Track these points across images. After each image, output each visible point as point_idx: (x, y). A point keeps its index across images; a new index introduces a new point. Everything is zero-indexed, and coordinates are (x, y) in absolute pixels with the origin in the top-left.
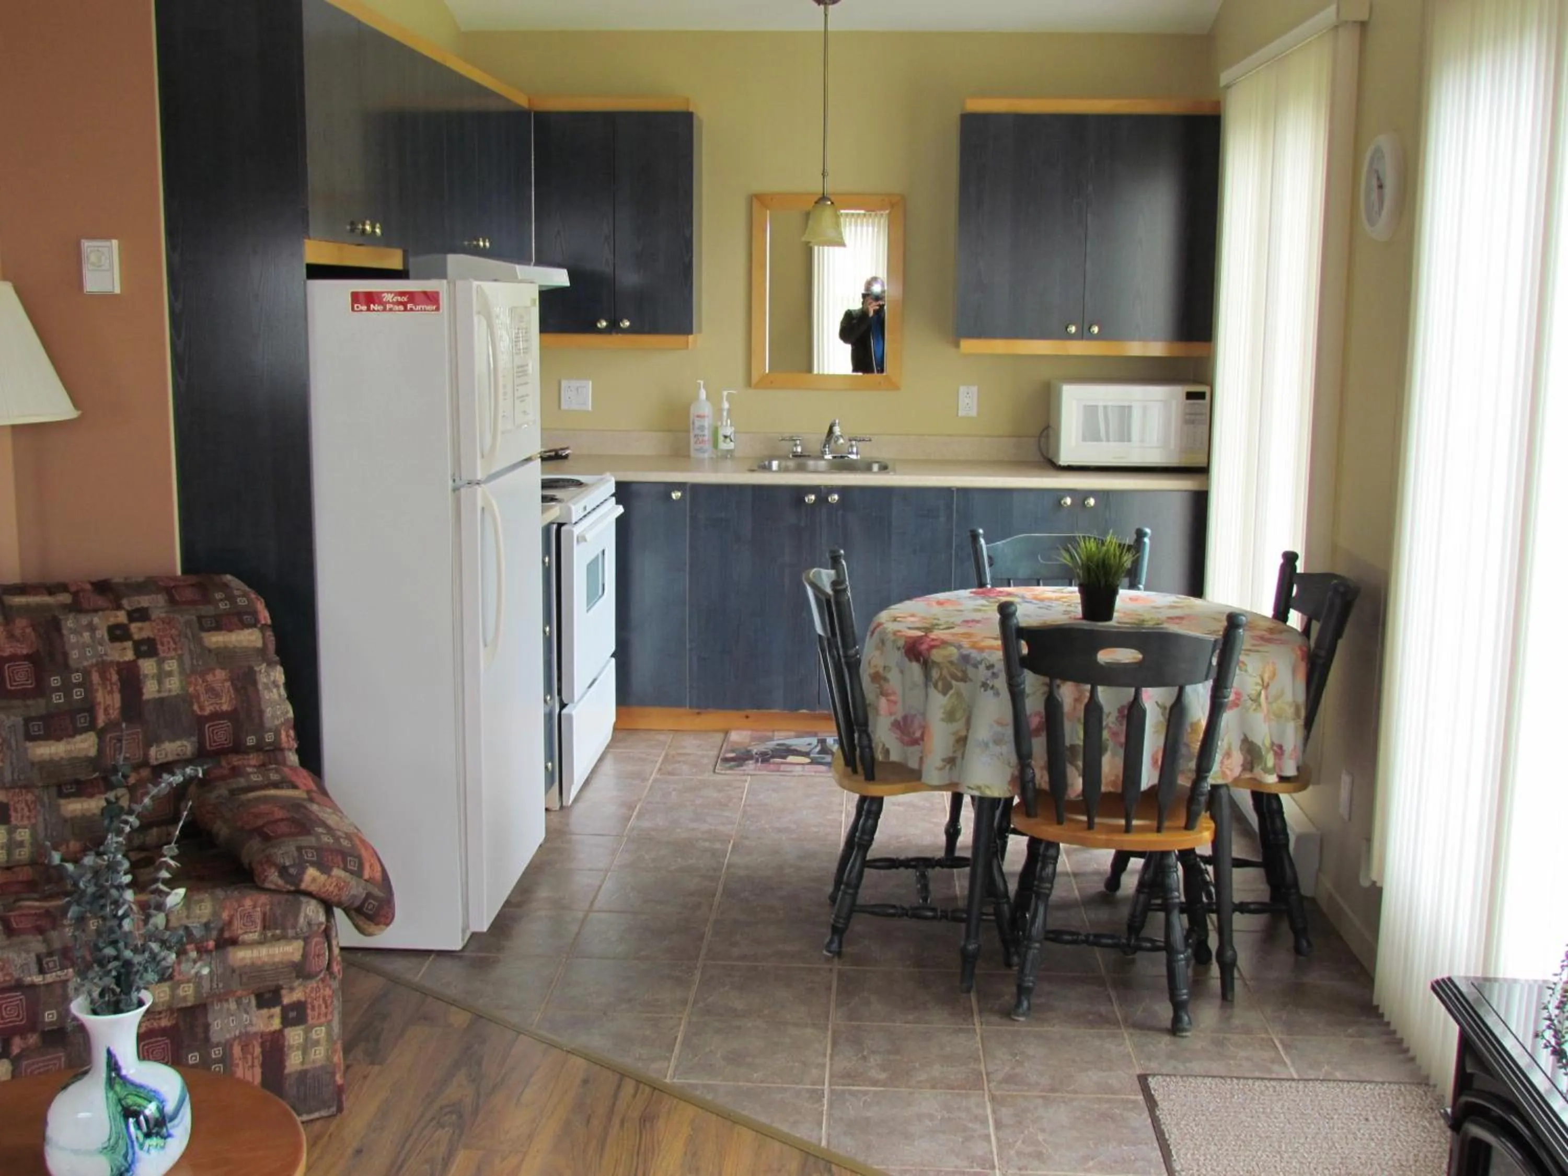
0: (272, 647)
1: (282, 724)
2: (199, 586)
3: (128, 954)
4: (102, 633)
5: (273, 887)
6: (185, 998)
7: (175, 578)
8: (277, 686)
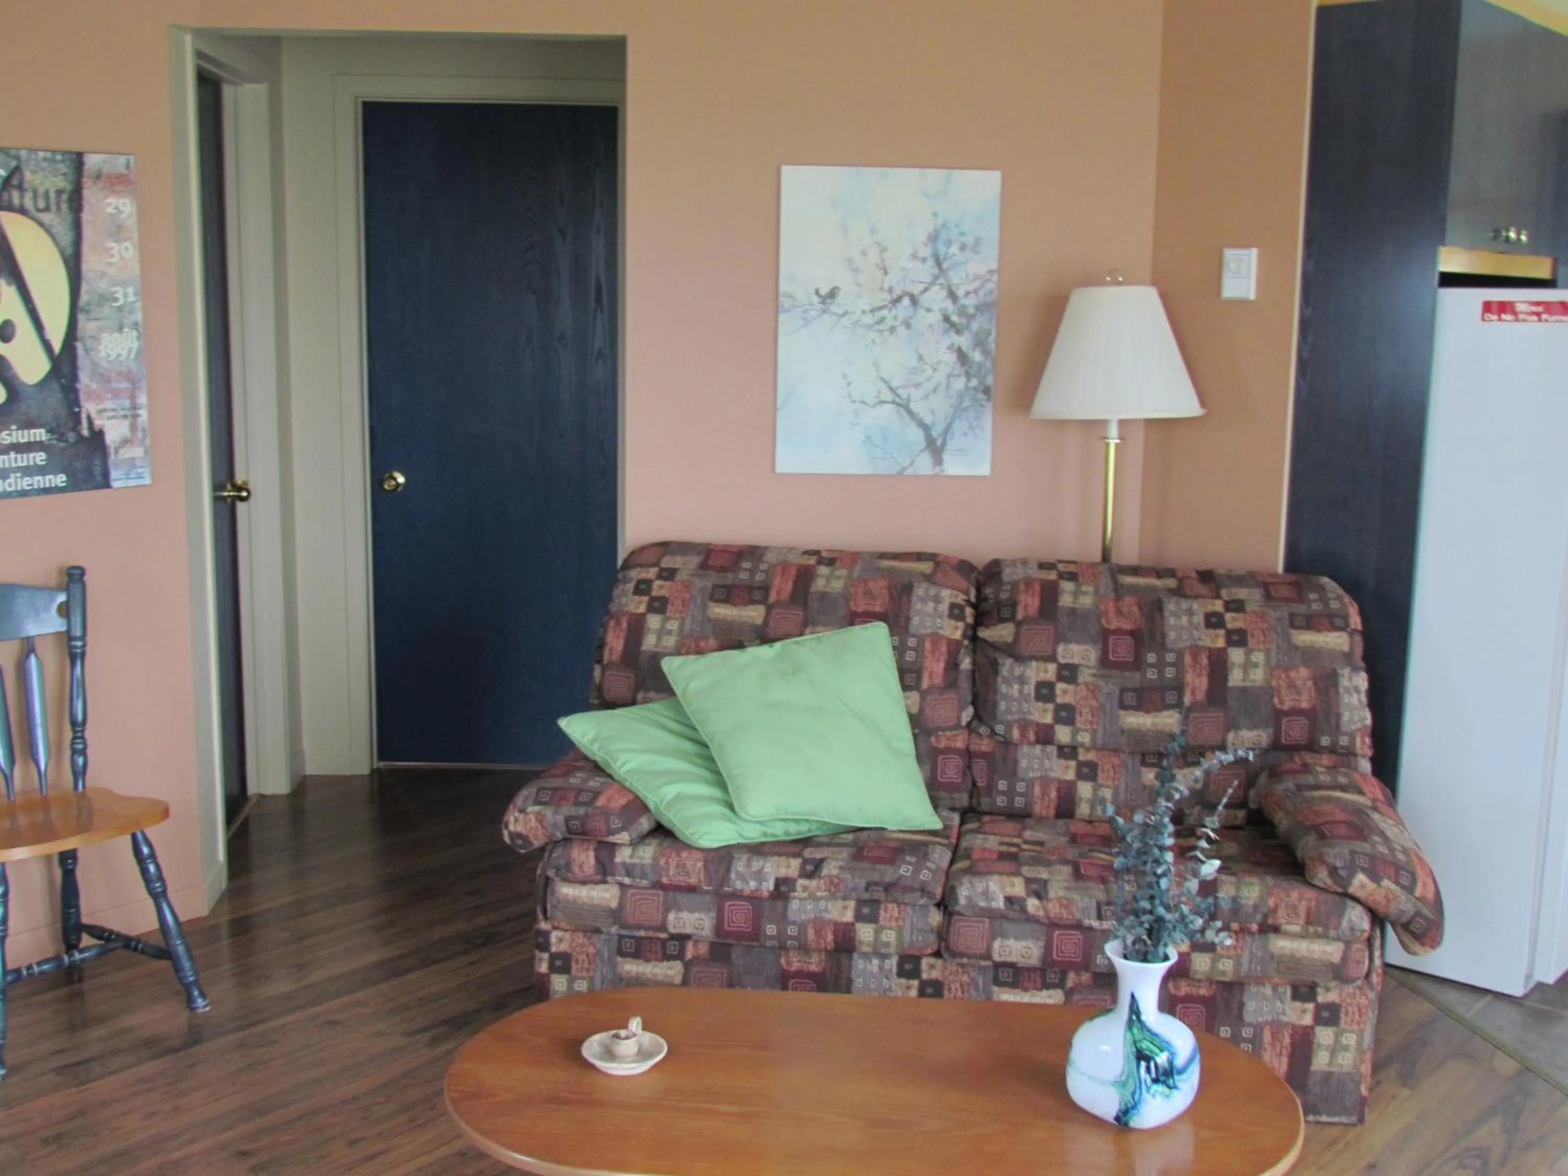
0: (1359, 651)
1: (1359, 730)
2: (1296, 585)
3: (1161, 911)
4: (1199, 619)
5: (1321, 885)
6: (1223, 973)
7: (1276, 575)
8: (1358, 692)
